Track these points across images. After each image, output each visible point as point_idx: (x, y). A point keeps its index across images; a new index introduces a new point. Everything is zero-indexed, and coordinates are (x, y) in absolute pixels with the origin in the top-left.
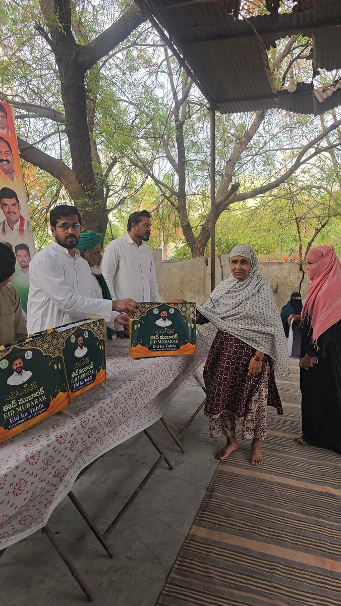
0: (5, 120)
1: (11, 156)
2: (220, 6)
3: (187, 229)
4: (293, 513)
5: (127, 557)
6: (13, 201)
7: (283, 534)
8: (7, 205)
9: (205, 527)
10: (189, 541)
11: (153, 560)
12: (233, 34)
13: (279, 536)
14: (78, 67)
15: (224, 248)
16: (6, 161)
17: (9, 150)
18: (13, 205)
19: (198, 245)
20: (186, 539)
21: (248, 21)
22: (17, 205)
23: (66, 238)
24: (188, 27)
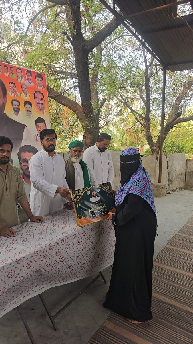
0: (42, 82)
1: (43, 101)
2: (164, 11)
3: (149, 138)
4: (172, 325)
5: (64, 332)
6: (43, 124)
7: (160, 337)
8: (39, 126)
9: (113, 323)
10: (101, 330)
11: (77, 337)
12: (174, 26)
13: (158, 338)
14: (84, 52)
15: (175, 149)
16: (41, 103)
17: (43, 98)
18: (43, 126)
19: (156, 148)
20: (100, 328)
21: (183, 18)
22: (45, 126)
23: (49, 146)
24: (147, 25)
